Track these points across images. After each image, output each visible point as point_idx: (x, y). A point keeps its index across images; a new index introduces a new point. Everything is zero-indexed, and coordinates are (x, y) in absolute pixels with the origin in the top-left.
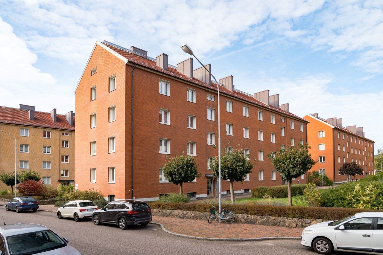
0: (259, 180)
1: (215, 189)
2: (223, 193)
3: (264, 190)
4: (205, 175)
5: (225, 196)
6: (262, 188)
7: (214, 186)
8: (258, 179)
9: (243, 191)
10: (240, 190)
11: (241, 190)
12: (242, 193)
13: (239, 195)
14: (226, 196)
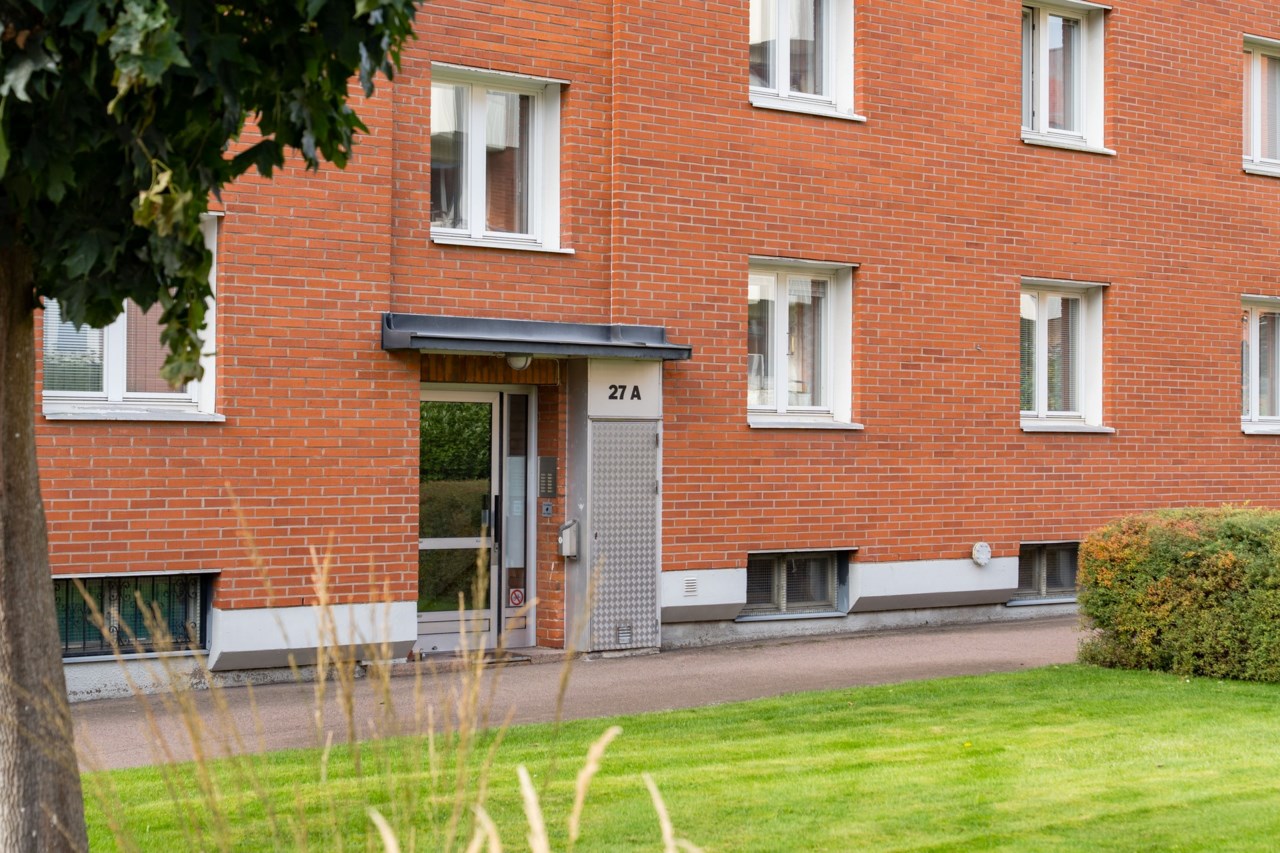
0: (1248, 429)
1: (558, 530)
2: (691, 587)
3: (1252, 562)
4: (374, 328)
5: (723, 632)
6: (1235, 536)
7: (551, 492)
8: (1238, 408)
9: (1004, 573)
10: (969, 555)
11: (981, 551)
12: (1002, 599)
13: (943, 628)
14: (746, 631)
